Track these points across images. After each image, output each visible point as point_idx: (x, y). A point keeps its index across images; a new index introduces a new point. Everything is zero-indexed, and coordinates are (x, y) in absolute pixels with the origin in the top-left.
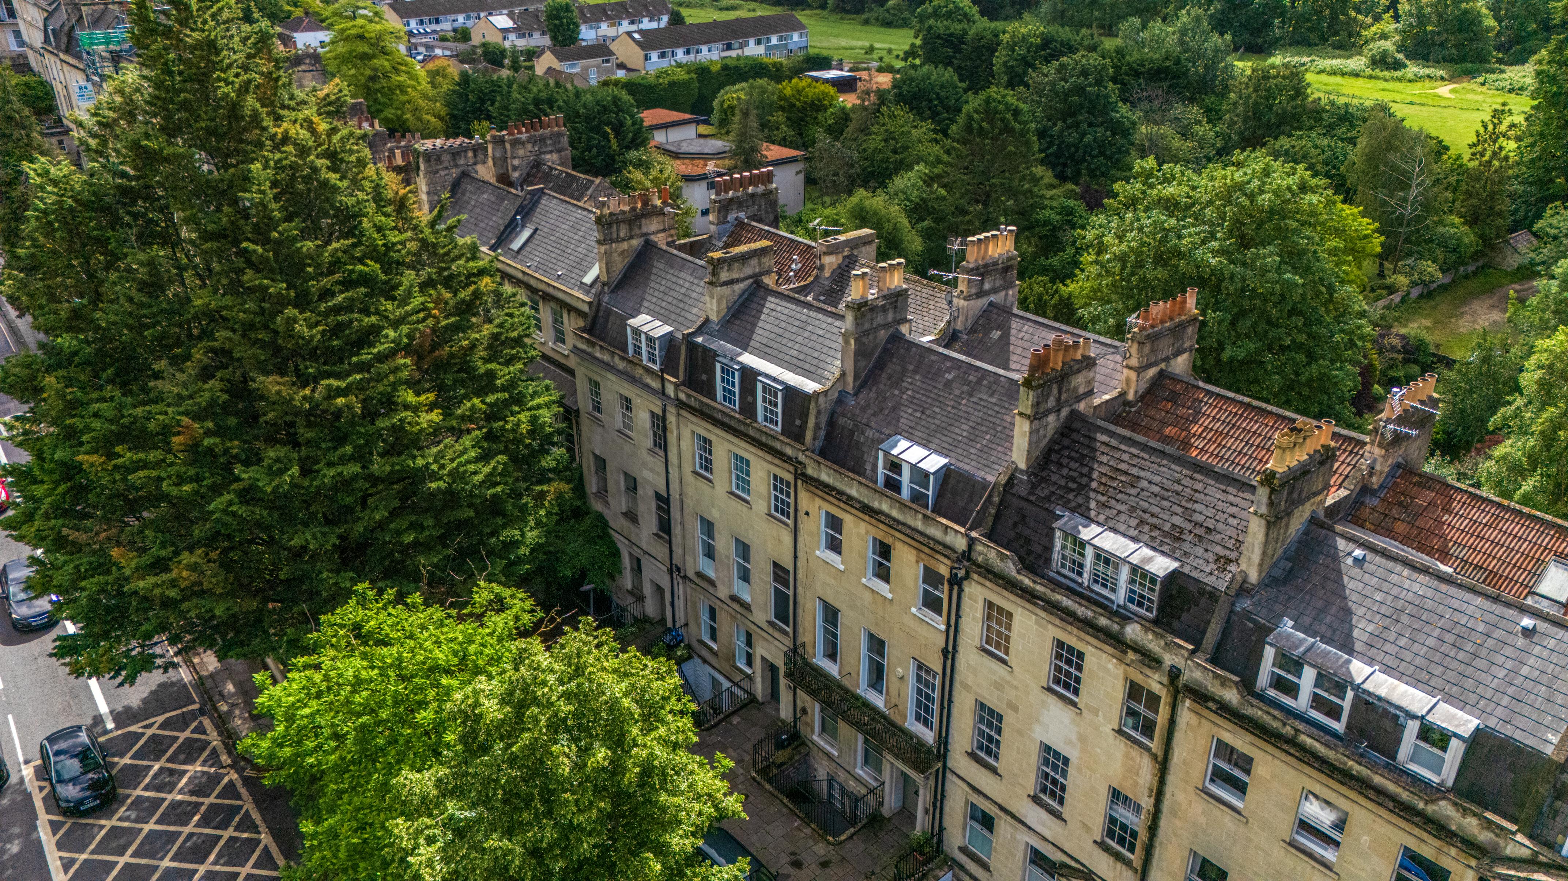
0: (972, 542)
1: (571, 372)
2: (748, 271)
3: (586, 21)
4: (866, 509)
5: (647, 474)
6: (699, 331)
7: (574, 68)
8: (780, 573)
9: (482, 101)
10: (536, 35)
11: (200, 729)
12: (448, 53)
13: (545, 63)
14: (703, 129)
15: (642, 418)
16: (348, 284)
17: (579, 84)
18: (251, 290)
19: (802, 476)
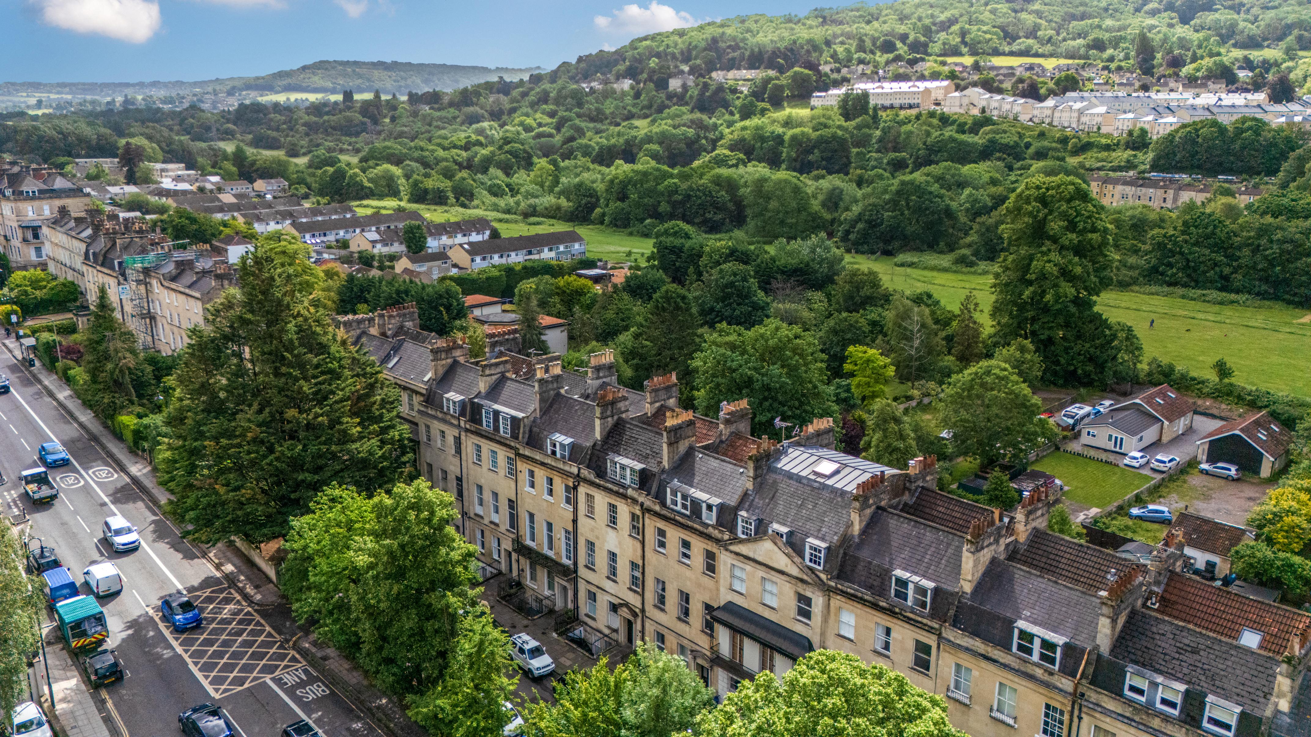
0: (579, 469)
1: (416, 424)
2: (498, 370)
3: (431, 234)
4: (543, 464)
5: (452, 468)
6: (476, 397)
7: (422, 268)
8: (512, 504)
9: (362, 291)
10: (396, 244)
11: (230, 593)
12: (332, 257)
13: (402, 264)
14: (507, 307)
15: (450, 440)
16: (323, 373)
17: (426, 281)
18: (284, 375)
19: (518, 454)
